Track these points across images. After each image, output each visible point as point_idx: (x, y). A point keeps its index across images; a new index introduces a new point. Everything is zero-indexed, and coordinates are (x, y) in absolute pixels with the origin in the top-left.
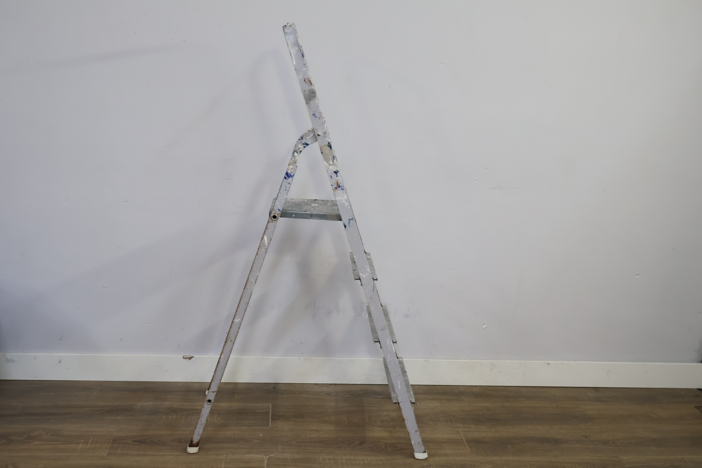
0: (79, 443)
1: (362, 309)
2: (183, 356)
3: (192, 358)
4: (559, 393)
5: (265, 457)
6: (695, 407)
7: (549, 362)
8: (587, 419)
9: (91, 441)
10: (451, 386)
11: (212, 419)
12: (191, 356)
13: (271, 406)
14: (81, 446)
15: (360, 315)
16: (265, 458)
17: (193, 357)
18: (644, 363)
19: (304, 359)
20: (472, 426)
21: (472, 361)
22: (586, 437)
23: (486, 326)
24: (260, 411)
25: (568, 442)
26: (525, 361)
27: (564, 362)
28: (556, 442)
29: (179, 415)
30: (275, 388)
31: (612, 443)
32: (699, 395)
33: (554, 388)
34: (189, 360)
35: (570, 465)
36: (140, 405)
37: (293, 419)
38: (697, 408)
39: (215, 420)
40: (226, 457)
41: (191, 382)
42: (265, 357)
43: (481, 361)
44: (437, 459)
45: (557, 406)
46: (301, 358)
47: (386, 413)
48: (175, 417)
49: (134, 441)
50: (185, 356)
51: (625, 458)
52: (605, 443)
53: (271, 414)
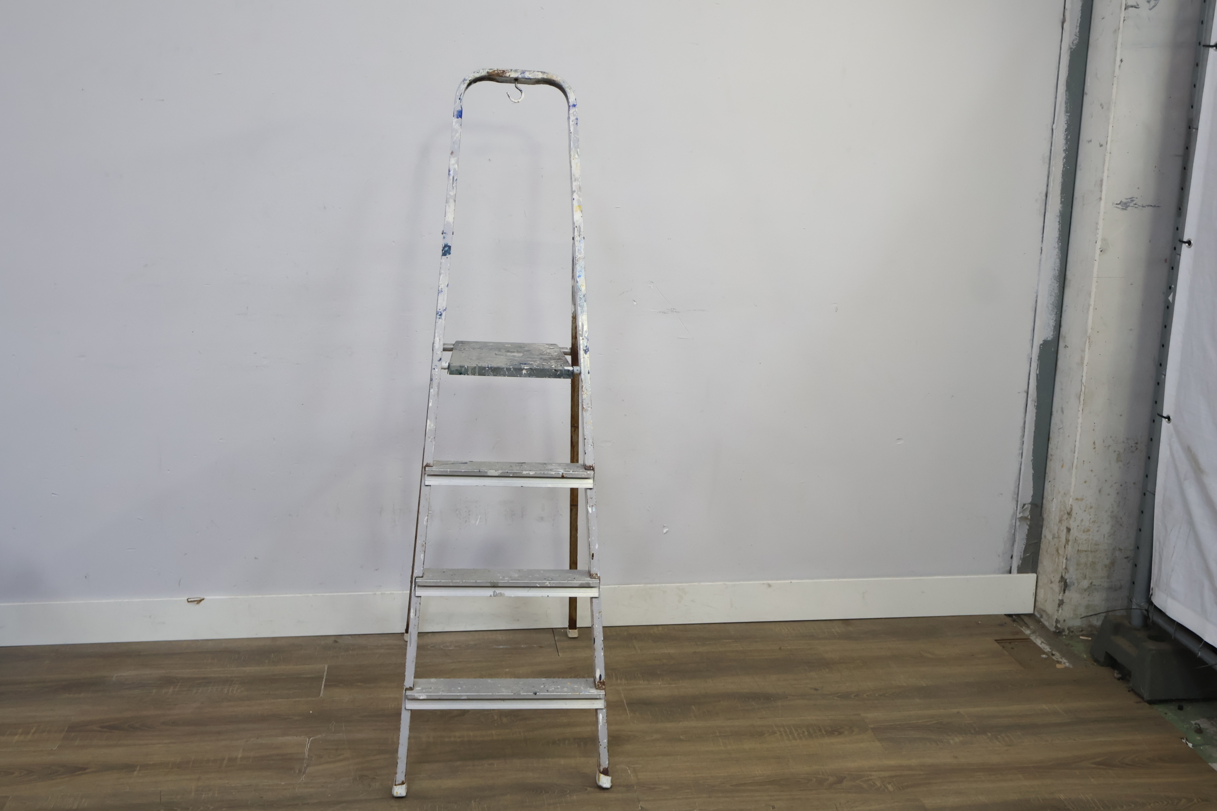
0: (16, 734)
1: (469, 511)
2: (187, 599)
3: (203, 601)
4: (787, 629)
6: (996, 640)
7: (770, 582)
8: (823, 664)
9: (33, 731)
10: (618, 628)
11: (230, 690)
12: (200, 598)
13: (326, 669)
14: (16, 737)
15: (466, 521)
16: (307, 741)
17: (203, 599)
18: (919, 578)
19: (382, 594)
20: (641, 682)
21: (649, 585)
22: (816, 690)
23: (667, 530)
24: (309, 676)
25: (787, 698)
26: (733, 583)
27: (794, 581)
28: (766, 698)
29: (178, 687)
30: (336, 642)
31: (854, 696)
32: (1005, 623)
33: (782, 623)
34: (198, 605)
35: (782, 729)
36: (116, 676)
37: (359, 684)
38: (998, 643)
39: (235, 692)
40: (247, 741)
41: (201, 640)
42: (319, 595)
43: (663, 585)
44: (578, 729)
45: (780, 649)
46: (377, 593)
47: (507, 670)
48: (171, 690)
49: (103, 727)
50: (190, 599)
51: (871, 716)
52: (845, 696)
53: (326, 679)
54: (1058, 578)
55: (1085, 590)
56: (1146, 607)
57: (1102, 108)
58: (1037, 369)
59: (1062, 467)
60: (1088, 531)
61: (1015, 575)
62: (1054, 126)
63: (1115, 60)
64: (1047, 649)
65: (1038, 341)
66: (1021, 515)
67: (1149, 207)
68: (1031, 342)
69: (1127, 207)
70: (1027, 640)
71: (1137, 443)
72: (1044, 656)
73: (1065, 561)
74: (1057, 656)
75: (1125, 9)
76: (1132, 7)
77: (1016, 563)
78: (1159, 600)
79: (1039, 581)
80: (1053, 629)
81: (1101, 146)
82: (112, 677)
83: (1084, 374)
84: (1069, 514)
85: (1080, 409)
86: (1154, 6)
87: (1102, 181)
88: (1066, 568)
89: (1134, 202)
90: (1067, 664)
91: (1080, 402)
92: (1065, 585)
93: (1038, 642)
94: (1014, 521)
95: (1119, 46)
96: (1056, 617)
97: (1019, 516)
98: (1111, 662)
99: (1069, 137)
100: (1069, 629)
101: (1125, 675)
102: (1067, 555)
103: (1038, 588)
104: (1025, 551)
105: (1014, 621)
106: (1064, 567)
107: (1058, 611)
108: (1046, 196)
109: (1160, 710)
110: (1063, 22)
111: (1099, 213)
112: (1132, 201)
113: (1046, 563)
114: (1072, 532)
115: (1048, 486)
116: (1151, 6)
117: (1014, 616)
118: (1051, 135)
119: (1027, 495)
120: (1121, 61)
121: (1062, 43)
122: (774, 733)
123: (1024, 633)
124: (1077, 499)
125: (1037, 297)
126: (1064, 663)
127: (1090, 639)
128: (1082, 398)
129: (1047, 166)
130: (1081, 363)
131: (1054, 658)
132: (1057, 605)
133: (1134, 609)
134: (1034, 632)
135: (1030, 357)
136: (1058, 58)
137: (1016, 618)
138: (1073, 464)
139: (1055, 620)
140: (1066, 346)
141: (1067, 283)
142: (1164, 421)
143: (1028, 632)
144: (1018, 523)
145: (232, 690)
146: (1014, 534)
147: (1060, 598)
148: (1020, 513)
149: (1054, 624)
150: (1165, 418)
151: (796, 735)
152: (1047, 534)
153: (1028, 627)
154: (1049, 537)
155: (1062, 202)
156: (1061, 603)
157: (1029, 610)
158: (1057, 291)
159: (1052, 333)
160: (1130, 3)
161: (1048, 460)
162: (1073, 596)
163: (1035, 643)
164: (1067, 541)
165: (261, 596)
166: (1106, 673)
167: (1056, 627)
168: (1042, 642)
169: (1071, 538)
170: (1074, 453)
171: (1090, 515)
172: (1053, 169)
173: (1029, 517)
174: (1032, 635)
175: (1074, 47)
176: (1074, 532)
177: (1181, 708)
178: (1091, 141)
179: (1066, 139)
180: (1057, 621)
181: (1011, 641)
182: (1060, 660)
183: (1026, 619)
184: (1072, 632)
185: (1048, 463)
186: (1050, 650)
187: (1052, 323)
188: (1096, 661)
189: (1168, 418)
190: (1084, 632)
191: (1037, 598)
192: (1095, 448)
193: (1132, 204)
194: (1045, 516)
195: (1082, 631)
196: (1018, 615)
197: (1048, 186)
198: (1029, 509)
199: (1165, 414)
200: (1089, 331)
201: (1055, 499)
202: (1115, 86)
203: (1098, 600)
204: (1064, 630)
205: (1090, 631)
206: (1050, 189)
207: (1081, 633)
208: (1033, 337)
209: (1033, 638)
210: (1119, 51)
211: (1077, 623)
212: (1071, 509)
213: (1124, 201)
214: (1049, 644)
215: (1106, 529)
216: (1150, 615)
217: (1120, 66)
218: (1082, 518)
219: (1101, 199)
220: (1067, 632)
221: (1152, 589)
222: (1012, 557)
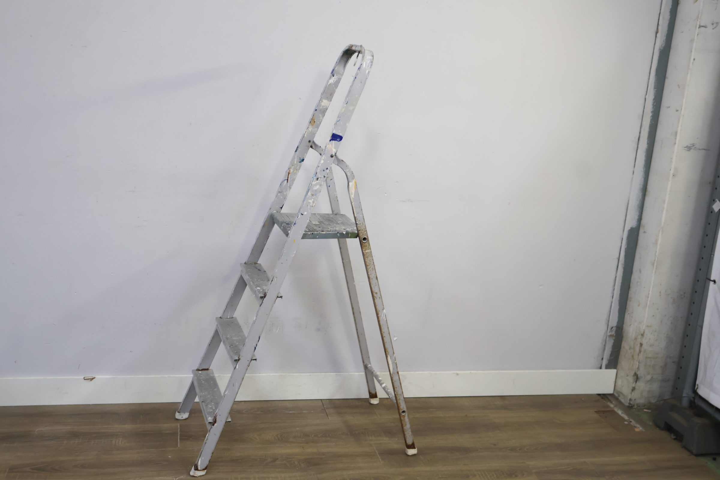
1: (273, 324)
2: (84, 378)
3: (94, 379)
4: (468, 402)
5: (175, 479)
6: (595, 412)
7: (458, 372)
8: (495, 427)
12: (92, 377)
13: (179, 426)
15: (270, 330)
17: (95, 378)
18: (548, 371)
20: (385, 438)
21: (383, 373)
22: (495, 445)
23: (397, 338)
24: (168, 432)
25: (478, 450)
26: (435, 372)
27: (472, 372)
28: (465, 450)
29: (81, 439)
32: (598, 400)
33: (463, 398)
34: (90, 382)
35: (479, 473)
36: (37, 431)
38: (597, 413)
39: (120, 443)
41: (93, 405)
42: (171, 376)
44: (351, 472)
45: (466, 416)
47: (298, 429)
48: (77, 441)
49: (33, 469)
50: (86, 377)
51: (532, 463)
52: (513, 449)
53: (180, 434)
54: (632, 373)
55: (649, 381)
56: (693, 395)
57: (679, 88)
58: (626, 245)
59: (639, 305)
60: (653, 345)
61: (604, 370)
62: (647, 97)
63: (690, 59)
64: (626, 417)
65: (627, 228)
66: (610, 334)
67: (703, 150)
68: (623, 228)
69: (691, 149)
70: (613, 412)
71: (685, 293)
72: (626, 423)
73: (638, 363)
74: (633, 423)
75: (699, 28)
76: (703, 26)
77: (604, 363)
78: (703, 391)
79: (618, 374)
80: (627, 404)
81: (677, 111)
82: (35, 431)
83: (658, 250)
84: (642, 335)
85: (654, 271)
86: (715, 27)
87: (676, 133)
88: (638, 368)
89: (695, 147)
90: (641, 428)
91: (653, 267)
92: (637, 378)
93: (620, 412)
94: (605, 337)
95: (693, 50)
96: (629, 397)
97: (609, 334)
98: (669, 428)
99: (655, 104)
100: (637, 405)
101: (679, 437)
102: (639, 360)
103: (617, 378)
104: (611, 355)
105: (602, 398)
106: (637, 367)
107: (631, 393)
108: (639, 140)
109: (703, 461)
110: (657, 33)
111: (673, 152)
112: (694, 146)
113: (623, 362)
114: (643, 346)
115: (627, 317)
116: (714, 27)
117: (602, 395)
118: (644, 102)
119: (614, 322)
120: (694, 59)
121: (656, 44)
122: (474, 476)
123: (610, 407)
124: (648, 326)
125: (629, 201)
126: (639, 428)
127: (650, 411)
128: (655, 265)
129: (640, 121)
130: (656, 243)
131: (631, 423)
132: (631, 390)
133: (684, 397)
134: (616, 406)
135: (622, 237)
136: (652, 55)
137: (603, 396)
138: (647, 305)
139: (629, 399)
140: (645, 232)
141: (647, 193)
142: (712, 283)
143: (612, 406)
144: (608, 339)
145: (118, 442)
146: (605, 345)
147: (634, 386)
148: (609, 332)
149: (628, 402)
150: (712, 281)
151: (489, 477)
152: (625, 345)
153: (611, 402)
154: (627, 348)
155: (648, 144)
156: (634, 389)
157: (611, 391)
158: (640, 198)
159: (636, 223)
160: (702, 25)
161: (628, 301)
162: (641, 385)
163: (618, 414)
164: (640, 351)
165: (133, 376)
166: (664, 434)
167: (630, 403)
168: (622, 413)
169: (642, 350)
170: (648, 298)
171: (655, 336)
172: (644, 123)
173: (615, 335)
174: (615, 408)
175: (662, 49)
176: (645, 346)
177: (715, 459)
178: (669, 107)
179: (653, 105)
180: (630, 400)
181: (604, 412)
182: (635, 425)
183: (610, 397)
184: (639, 406)
185: (628, 302)
186: (628, 418)
187: (636, 217)
188: (658, 426)
189: (714, 281)
190: (646, 407)
191: (616, 384)
192: (660, 295)
193: (693, 148)
194: (624, 335)
195: (644, 406)
196: (604, 395)
197: (640, 133)
198: (615, 330)
199: (712, 279)
200: (663, 224)
201: (632, 325)
202: (689, 75)
203: (655, 387)
204: (634, 406)
205: (649, 406)
206: (642, 135)
207: (644, 408)
208: (625, 225)
209: (616, 409)
210: (693, 53)
211: (642, 401)
212: (644, 332)
213: (689, 145)
214: (627, 415)
215: (663, 344)
216: (696, 401)
217: (693, 63)
218: (650, 338)
219: (675, 144)
220: (636, 407)
221: (698, 385)
222: (602, 359)
